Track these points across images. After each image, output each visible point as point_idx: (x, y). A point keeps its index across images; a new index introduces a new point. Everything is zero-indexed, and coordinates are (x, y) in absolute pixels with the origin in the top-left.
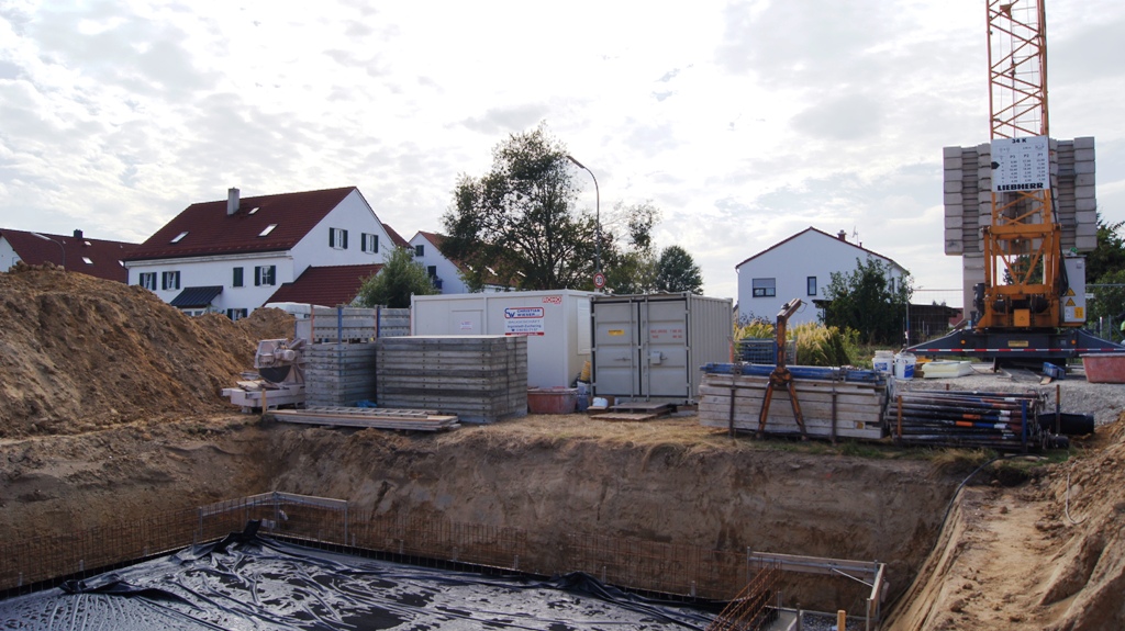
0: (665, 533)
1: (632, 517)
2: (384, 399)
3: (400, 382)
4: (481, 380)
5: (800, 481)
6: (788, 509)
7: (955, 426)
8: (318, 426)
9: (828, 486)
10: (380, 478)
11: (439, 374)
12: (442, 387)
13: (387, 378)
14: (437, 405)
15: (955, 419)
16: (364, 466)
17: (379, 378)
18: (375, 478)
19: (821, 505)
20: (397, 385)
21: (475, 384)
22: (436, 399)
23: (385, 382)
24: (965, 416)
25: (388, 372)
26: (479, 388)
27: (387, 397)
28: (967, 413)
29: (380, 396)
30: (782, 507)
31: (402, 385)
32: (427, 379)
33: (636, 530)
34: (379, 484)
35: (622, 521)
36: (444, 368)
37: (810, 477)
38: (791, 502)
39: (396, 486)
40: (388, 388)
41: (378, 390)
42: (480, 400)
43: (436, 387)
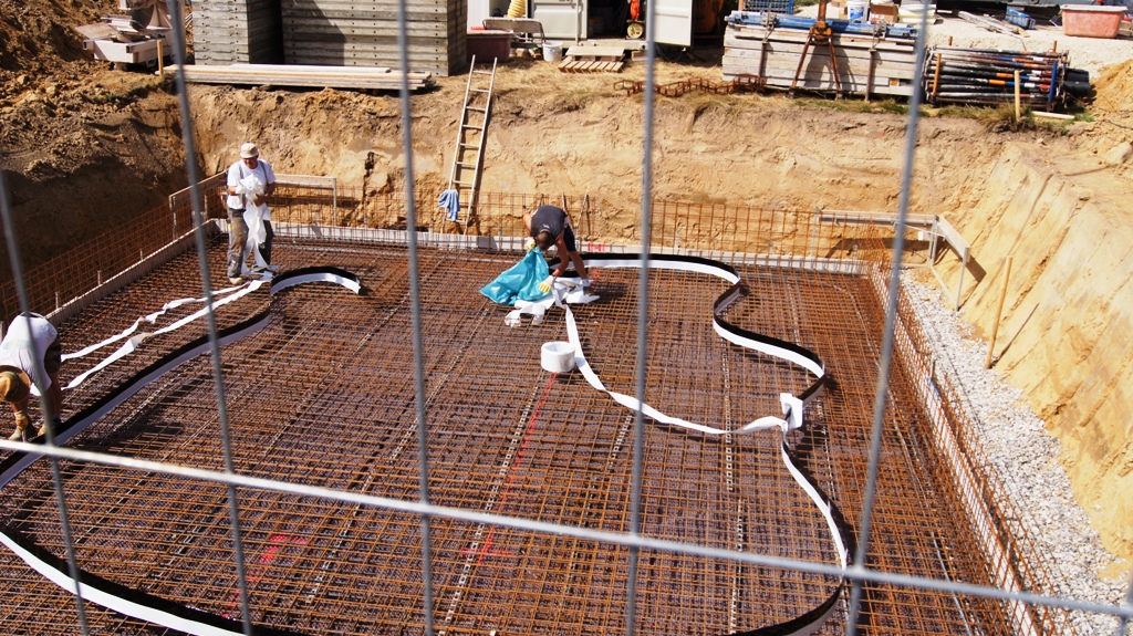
0: (719, 195)
1: (682, 180)
2: (294, 48)
3: (318, 26)
4: (433, 25)
5: (853, 140)
6: (843, 167)
7: (988, 84)
8: (248, 87)
9: (880, 143)
10: (363, 149)
11: (375, 17)
12: (379, 33)
13: (297, 21)
14: (372, 55)
15: (988, 77)
16: (335, 135)
17: (287, 21)
18: (357, 147)
19: (875, 162)
20: (313, 30)
21: (426, 30)
22: (370, 47)
23: (294, 27)
24: (998, 74)
25: (300, 14)
26: (432, 34)
27: (299, 45)
28: (1001, 72)
29: (289, 44)
30: (837, 166)
31: (321, 30)
32: (357, 23)
33: (687, 193)
34: (364, 155)
35: (670, 184)
36: (381, 9)
37: (862, 135)
38: (846, 161)
39: (389, 157)
40: (300, 34)
41: (285, 36)
42: (432, 49)
43: (370, 33)
